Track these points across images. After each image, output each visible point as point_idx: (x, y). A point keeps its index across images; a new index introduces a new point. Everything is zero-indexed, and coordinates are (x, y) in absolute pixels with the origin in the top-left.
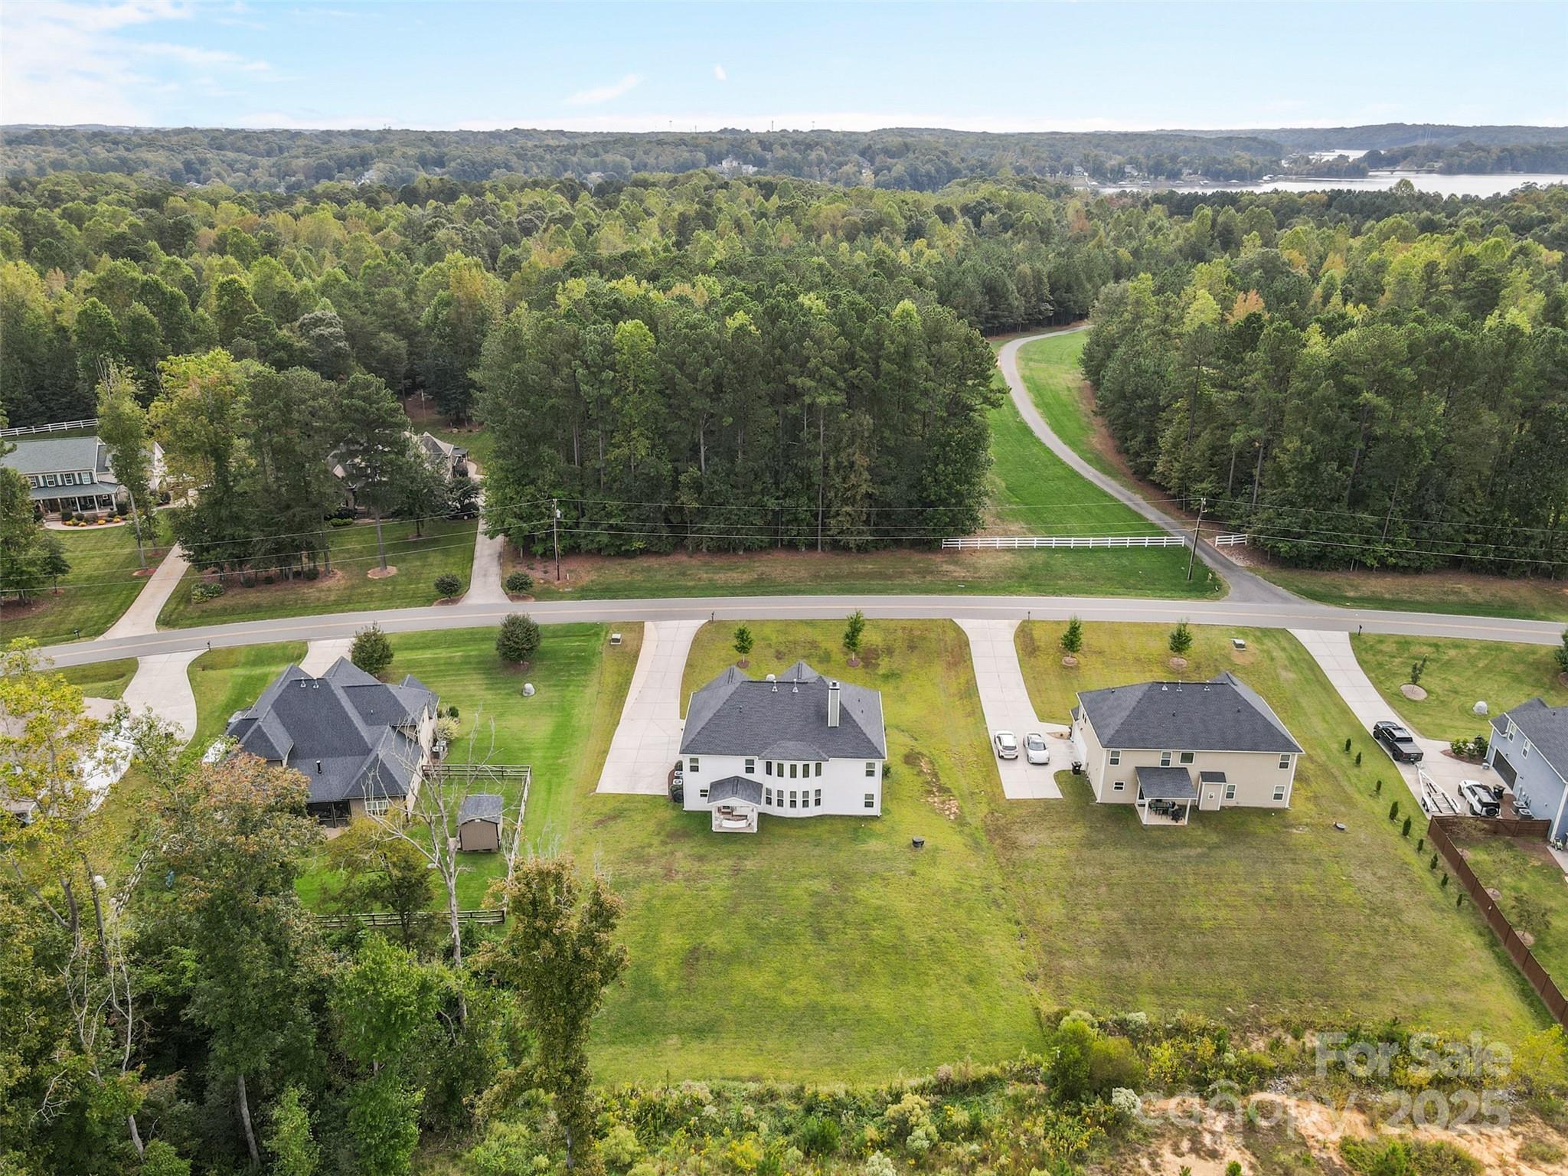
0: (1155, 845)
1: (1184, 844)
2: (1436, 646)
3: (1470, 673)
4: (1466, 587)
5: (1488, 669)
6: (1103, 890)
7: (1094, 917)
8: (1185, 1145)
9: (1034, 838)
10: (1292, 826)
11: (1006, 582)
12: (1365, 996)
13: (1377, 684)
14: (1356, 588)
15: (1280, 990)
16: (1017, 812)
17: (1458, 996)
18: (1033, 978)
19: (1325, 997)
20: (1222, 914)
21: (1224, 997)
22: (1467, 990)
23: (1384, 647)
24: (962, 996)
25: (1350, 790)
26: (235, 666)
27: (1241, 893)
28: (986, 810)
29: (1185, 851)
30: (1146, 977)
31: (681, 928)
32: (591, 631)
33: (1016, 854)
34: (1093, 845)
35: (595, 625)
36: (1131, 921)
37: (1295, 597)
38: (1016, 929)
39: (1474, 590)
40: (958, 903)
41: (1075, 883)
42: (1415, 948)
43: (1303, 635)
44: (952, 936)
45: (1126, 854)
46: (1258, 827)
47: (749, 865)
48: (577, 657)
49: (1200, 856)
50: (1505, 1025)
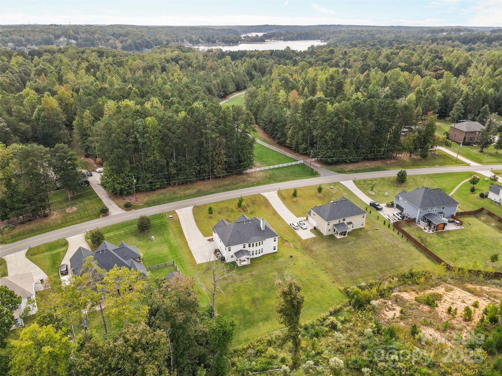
0: (343, 243)
1: (349, 241)
2: (371, 180)
3: (380, 186)
4: (368, 164)
5: (383, 184)
6: (338, 257)
7: (340, 264)
8: (387, 309)
9: (316, 248)
10: (367, 231)
11: (266, 181)
12: (401, 266)
13: (364, 192)
14: (346, 168)
15: (384, 270)
16: (308, 242)
17: (417, 261)
18: (334, 282)
19: (394, 269)
20: (365, 255)
21: (375, 274)
22: (418, 259)
23: (361, 183)
24: (322, 291)
25: (373, 220)
26: (43, 252)
27: (367, 250)
28: (300, 244)
29: (350, 243)
30: (358, 275)
31: (246, 294)
32: (160, 216)
33: (314, 253)
34: (330, 246)
35: (160, 214)
36: (348, 263)
37: (336, 173)
38: (324, 272)
39: (371, 165)
40: (309, 269)
41: (332, 257)
42: (404, 253)
43: (343, 183)
44: (312, 277)
45: (338, 247)
46: (360, 233)
47: (254, 273)
48: (161, 225)
49: (354, 243)
50: (428, 265)
